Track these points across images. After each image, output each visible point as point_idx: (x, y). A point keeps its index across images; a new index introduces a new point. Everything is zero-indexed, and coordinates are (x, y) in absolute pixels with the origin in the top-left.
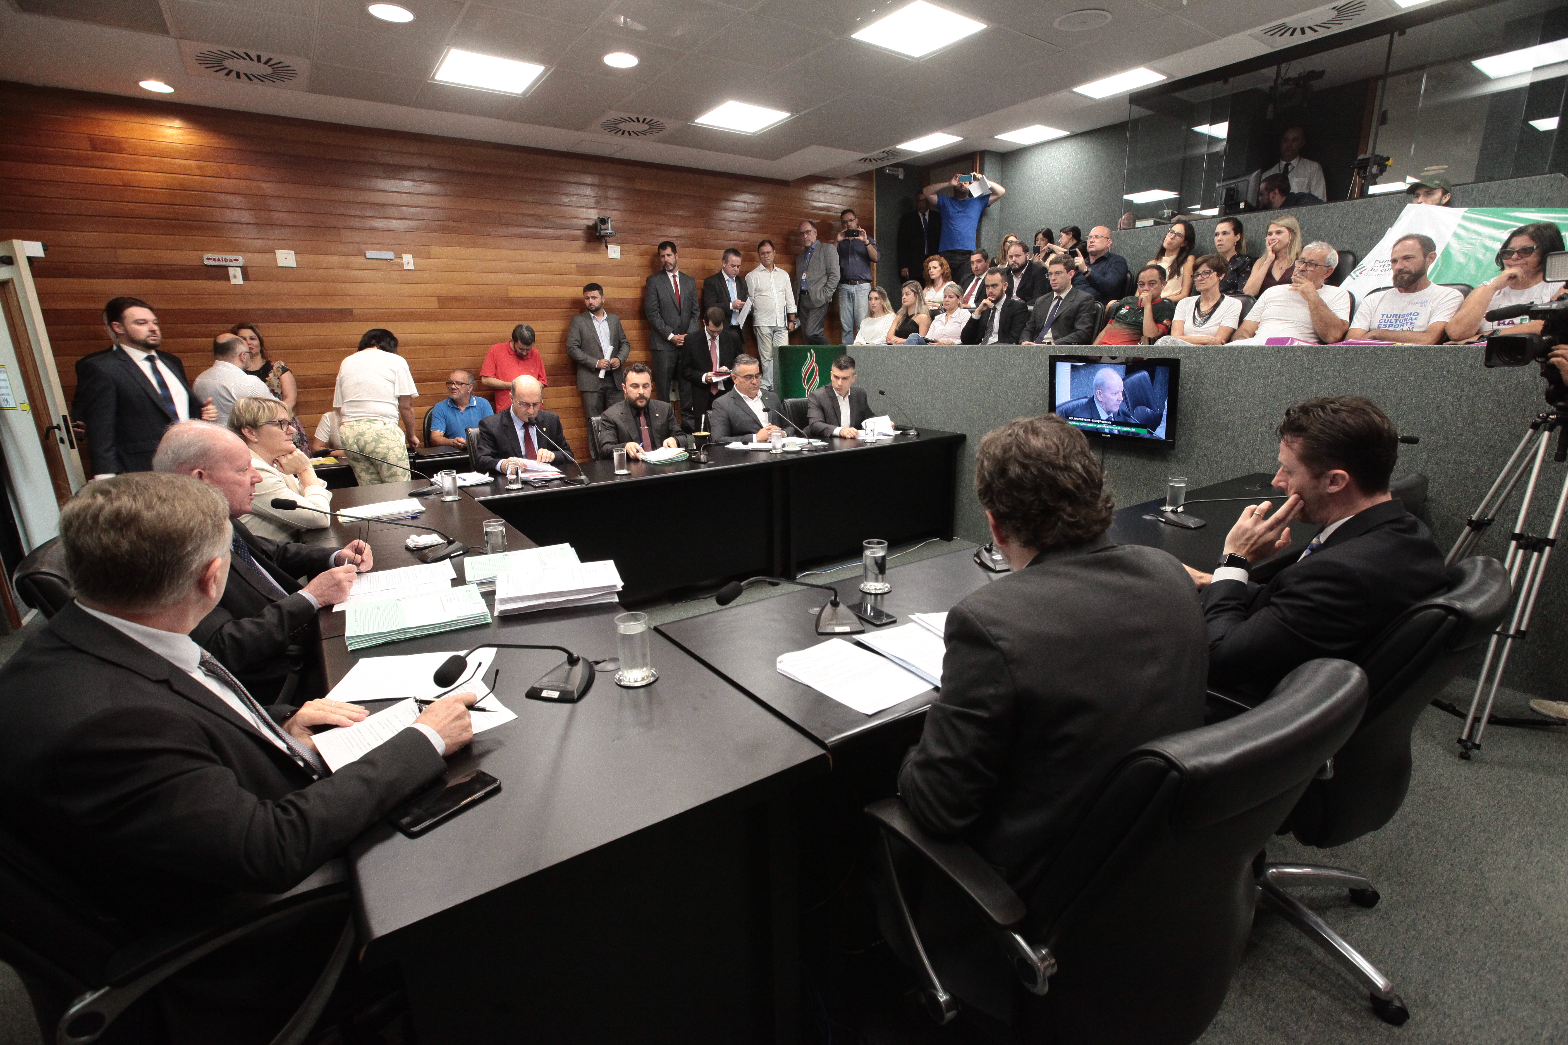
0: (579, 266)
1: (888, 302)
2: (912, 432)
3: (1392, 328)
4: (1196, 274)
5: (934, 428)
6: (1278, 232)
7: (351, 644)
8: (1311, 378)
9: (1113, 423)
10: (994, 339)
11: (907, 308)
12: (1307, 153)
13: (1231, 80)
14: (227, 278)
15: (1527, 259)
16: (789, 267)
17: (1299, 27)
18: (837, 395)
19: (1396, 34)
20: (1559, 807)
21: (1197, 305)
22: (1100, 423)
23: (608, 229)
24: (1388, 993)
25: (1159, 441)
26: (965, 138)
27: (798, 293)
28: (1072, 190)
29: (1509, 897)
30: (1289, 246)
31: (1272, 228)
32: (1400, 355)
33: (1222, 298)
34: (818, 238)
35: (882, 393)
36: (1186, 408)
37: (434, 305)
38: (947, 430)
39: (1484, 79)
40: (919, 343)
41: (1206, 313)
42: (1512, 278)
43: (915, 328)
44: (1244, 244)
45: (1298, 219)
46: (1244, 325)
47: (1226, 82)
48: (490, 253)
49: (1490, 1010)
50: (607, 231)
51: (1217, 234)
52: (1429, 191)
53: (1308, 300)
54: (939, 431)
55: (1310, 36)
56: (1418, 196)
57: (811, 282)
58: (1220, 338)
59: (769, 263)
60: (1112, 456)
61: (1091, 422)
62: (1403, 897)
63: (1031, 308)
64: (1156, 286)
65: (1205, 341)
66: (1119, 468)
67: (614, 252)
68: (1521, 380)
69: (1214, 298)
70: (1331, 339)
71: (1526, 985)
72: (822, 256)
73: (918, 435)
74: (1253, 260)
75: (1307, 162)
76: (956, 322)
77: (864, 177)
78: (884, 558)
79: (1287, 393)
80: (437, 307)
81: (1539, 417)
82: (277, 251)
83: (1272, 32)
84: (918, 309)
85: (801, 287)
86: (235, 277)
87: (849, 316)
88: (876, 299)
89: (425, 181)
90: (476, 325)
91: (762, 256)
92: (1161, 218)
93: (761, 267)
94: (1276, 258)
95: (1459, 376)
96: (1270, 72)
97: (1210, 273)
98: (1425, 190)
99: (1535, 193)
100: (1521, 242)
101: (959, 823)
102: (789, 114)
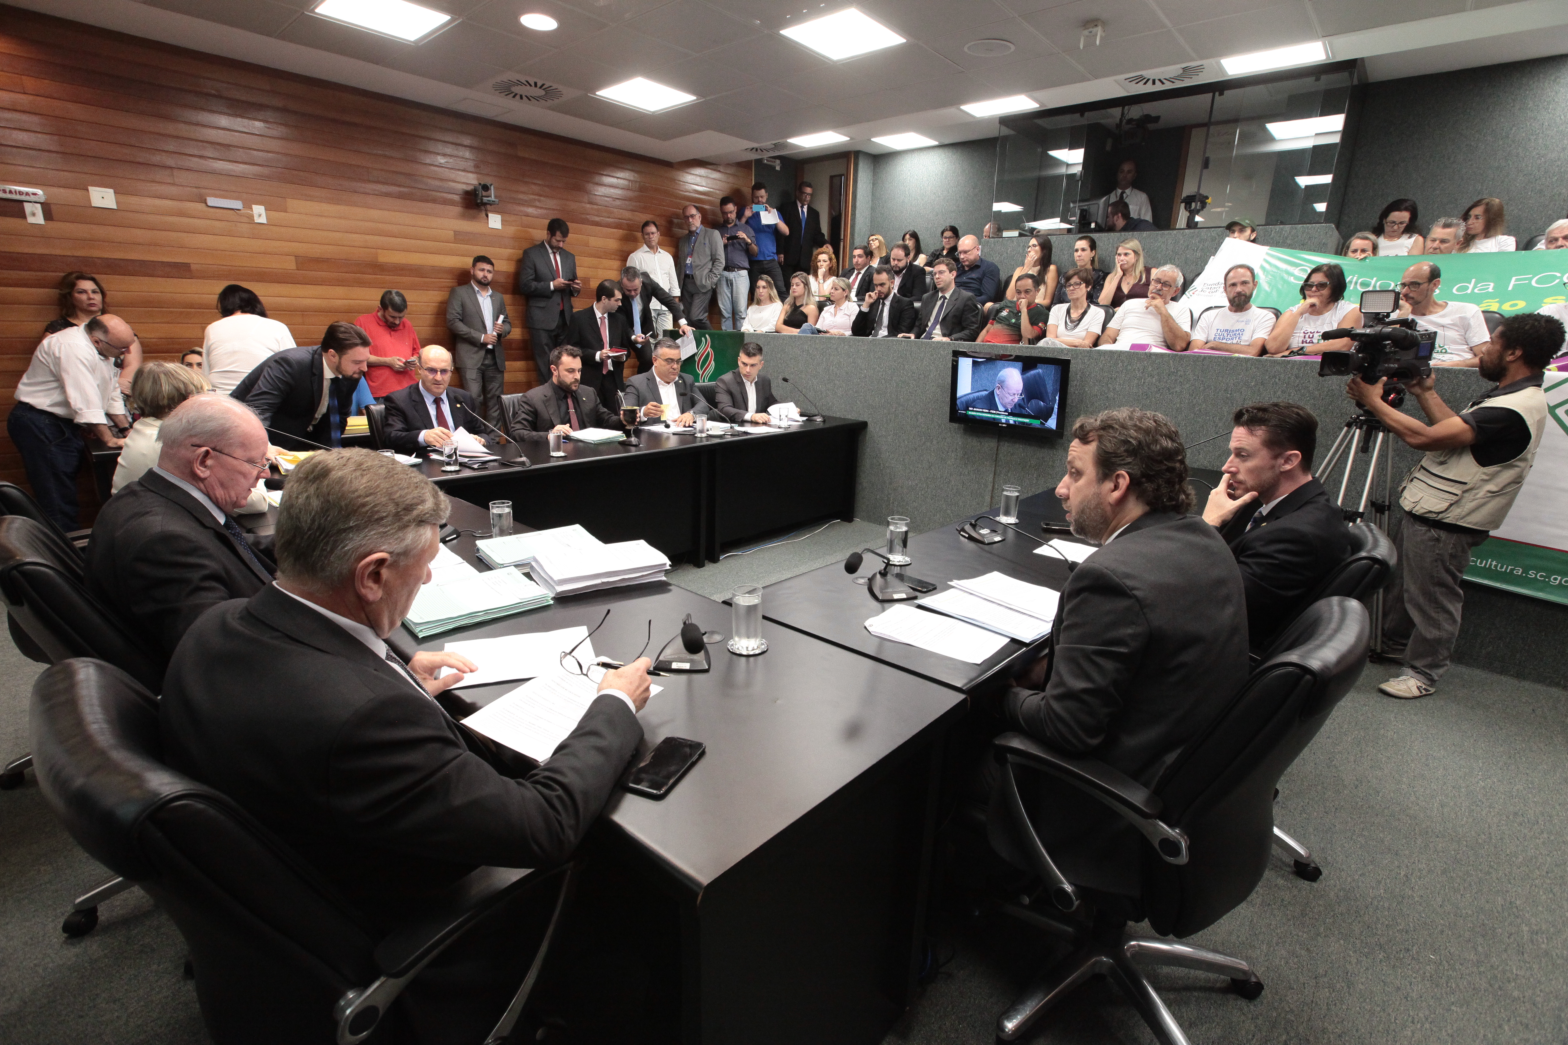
0: (456, 233)
1: (775, 291)
2: (819, 419)
3: (1224, 341)
4: (1068, 284)
5: (834, 415)
6: (1126, 254)
7: (421, 631)
8: (1176, 380)
9: (1010, 414)
10: (883, 332)
11: (795, 298)
12: (1138, 184)
13: (1086, 114)
14: (23, 215)
15: (1322, 292)
16: (672, 250)
17: (1152, 78)
18: (745, 381)
19: (1217, 94)
20: (1370, 716)
21: (1068, 312)
22: (998, 414)
23: (490, 196)
24: (1308, 858)
25: (1050, 430)
26: (851, 139)
27: (683, 277)
28: (939, 197)
29: (1356, 783)
30: (1134, 266)
31: (1120, 250)
32: (1244, 364)
33: (1089, 306)
34: (702, 223)
35: (785, 380)
36: (1072, 402)
37: (290, 265)
38: (849, 417)
39: (1271, 139)
40: (813, 333)
41: (1075, 319)
42: (1313, 305)
43: (804, 318)
44: (1096, 259)
45: (1140, 242)
46: (1107, 332)
47: (1082, 115)
48: (359, 211)
49: (1366, 862)
50: (489, 199)
51: (1077, 251)
52: (1242, 229)
53: (1161, 314)
54: (840, 418)
55: (1159, 87)
56: (1234, 232)
57: (697, 266)
58: (1088, 342)
59: (654, 244)
60: (1006, 444)
61: (989, 413)
62: (1291, 791)
63: (917, 305)
64: (1032, 293)
65: (1077, 344)
66: (1012, 455)
67: (495, 221)
68: (1331, 388)
69: (1082, 306)
70: (1179, 348)
71: (1383, 841)
72: (707, 242)
73: (824, 421)
74: (1106, 274)
75: (1136, 191)
76: (845, 314)
77: (744, 165)
78: (906, 532)
79: (1157, 392)
80: (295, 268)
81: (1351, 417)
82: (90, 188)
83: (1131, 80)
84: (807, 300)
85: (685, 272)
86: (34, 214)
87: (728, 302)
88: (764, 287)
89: (281, 124)
90: (340, 291)
91: (646, 237)
92: (1024, 230)
93: (645, 248)
94: (1124, 275)
95: (1288, 384)
96: (1116, 112)
97: (1080, 284)
98: (1240, 227)
99: (1315, 238)
100: (1318, 278)
101: (1095, 742)
102: (695, 98)
